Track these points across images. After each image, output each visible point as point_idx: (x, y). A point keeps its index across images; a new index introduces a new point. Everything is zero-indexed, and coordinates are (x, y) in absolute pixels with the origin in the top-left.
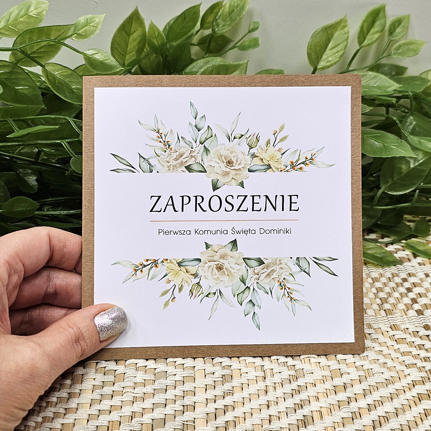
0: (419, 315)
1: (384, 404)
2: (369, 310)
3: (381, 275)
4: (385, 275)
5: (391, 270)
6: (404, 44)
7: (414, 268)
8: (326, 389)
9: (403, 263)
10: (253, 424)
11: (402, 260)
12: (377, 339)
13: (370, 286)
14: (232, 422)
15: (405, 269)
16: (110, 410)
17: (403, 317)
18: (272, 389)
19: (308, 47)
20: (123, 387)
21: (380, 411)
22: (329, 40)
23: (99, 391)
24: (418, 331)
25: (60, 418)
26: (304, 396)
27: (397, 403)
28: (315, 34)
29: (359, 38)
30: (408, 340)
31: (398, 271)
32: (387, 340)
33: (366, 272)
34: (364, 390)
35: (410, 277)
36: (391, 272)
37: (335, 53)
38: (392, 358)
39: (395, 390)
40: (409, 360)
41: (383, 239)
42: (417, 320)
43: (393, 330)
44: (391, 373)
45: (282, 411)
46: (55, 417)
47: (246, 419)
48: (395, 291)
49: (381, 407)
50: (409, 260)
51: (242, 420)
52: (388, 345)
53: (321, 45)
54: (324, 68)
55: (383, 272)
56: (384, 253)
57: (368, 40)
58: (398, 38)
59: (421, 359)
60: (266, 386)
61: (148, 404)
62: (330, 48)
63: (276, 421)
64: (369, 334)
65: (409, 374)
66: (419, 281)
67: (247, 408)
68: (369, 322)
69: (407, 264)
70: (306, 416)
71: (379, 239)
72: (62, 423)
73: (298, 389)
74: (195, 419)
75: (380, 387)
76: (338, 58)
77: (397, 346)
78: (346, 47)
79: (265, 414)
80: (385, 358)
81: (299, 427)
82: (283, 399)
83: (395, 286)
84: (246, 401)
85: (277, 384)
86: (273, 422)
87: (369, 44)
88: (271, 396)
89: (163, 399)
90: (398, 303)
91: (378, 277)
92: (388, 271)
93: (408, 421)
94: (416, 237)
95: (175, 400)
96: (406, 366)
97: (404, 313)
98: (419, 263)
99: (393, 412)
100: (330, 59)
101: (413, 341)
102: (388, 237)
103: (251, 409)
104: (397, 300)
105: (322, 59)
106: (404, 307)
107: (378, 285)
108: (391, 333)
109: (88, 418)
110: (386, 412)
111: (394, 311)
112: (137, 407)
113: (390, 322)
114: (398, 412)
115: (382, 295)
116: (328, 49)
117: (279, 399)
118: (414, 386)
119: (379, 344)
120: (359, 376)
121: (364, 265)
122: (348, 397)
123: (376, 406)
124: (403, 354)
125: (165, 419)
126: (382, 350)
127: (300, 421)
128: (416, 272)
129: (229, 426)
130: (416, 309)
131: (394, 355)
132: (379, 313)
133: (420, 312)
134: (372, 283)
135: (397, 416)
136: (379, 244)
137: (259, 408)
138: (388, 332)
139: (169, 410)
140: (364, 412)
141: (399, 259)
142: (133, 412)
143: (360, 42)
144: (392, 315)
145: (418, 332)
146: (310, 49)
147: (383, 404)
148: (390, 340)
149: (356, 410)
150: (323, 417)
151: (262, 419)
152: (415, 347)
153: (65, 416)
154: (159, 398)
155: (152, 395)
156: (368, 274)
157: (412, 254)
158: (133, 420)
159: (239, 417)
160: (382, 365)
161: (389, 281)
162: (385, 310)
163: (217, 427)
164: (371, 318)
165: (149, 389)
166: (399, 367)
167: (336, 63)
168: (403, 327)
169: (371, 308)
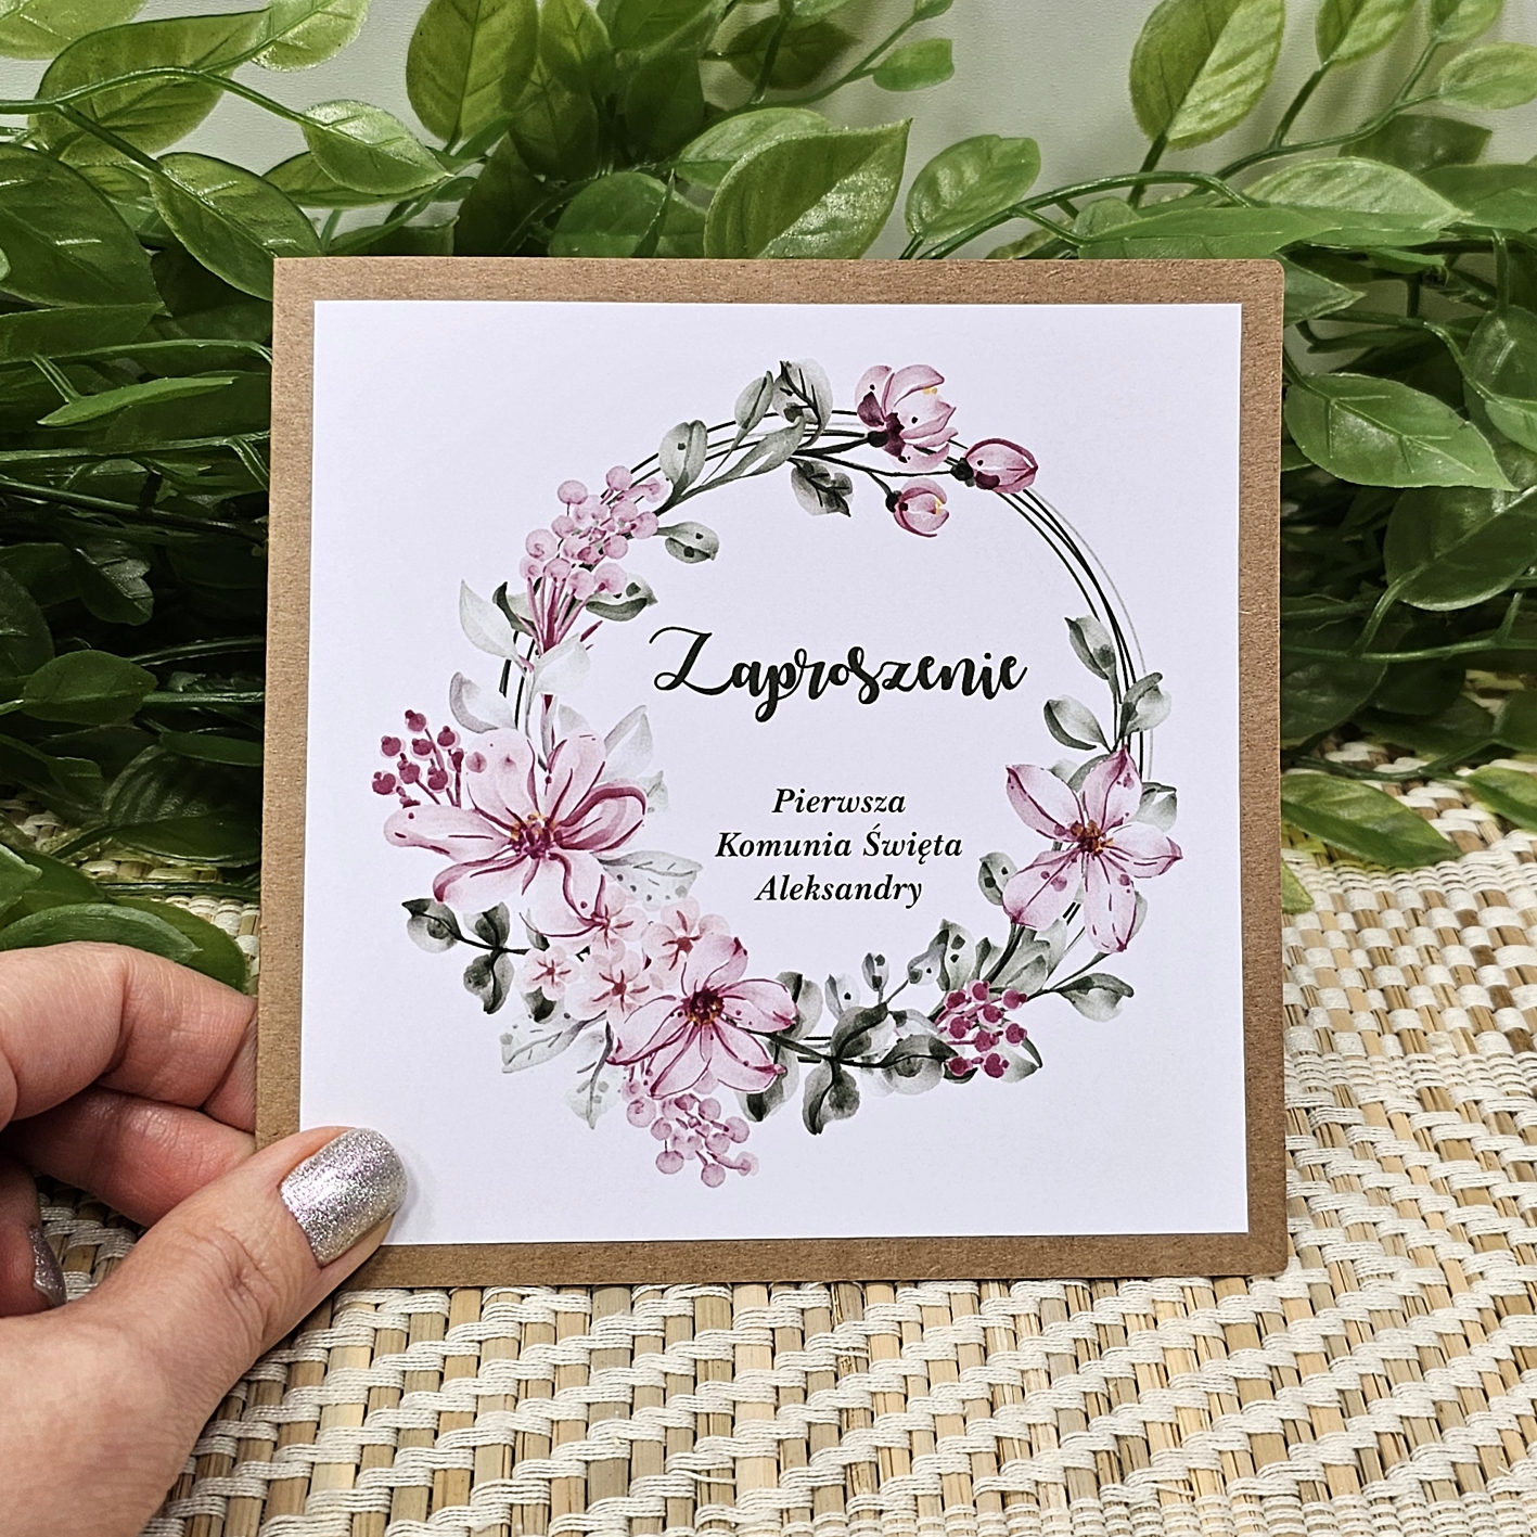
0: (1517, 1049)
1: (1394, 1388)
2: (1345, 1035)
3: (1386, 901)
4: (1400, 899)
5: (1421, 881)
6: (1486, 58)
7: (1500, 872)
8: (1195, 1336)
9: (1464, 854)
10: (940, 1475)
11: (1461, 843)
12: (1372, 1143)
13: (1349, 941)
14: (866, 1466)
15: (1470, 876)
16: (435, 1427)
17: (1462, 1059)
18: (1005, 1342)
19: (1133, 61)
20: (480, 1342)
21: (1383, 1415)
22: (1211, 37)
23: (394, 1357)
24: (1513, 1110)
25: (258, 1458)
26: (1115, 1363)
27: (1440, 1382)
28: (1159, 15)
29: (1322, 29)
30: (1479, 1146)
31: (1445, 884)
32: (1407, 1147)
33: (1334, 890)
34: (1325, 1337)
35: (1488, 905)
36: (1420, 889)
37: (1233, 86)
38: (1424, 1212)
39: (1435, 1337)
40: (1482, 1219)
41: (1392, 761)
42: (1512, 1070)
43: (1425, 1110)
44: (1420, 1271)
45: (1042, 1422)
46: (242, 1456)
47: (914, 1454)
48: (1433, 963)
49: (1386, 1400)
50: (1484, 842)
51: (900, 1458)
52: (1410, 1164)
53: (1181, 56)
54: (1190, 141)
55: (1392, 890)
56: (1396, 816)
57: (1356, 39)
58: (1464, 35)
59: (1523, 1216)
60: (984, 1329)
61: (567, 1404)
62: (1214, 66)
63: (1019, 1461)
64: (1342, 1125)
65: (1481, 1273)
66: (1518, 923)
67: (918, 1414)
68: (1342, 1082)
69: (1475, 857)
70: (1124, 1437)
71: (1378, 762)
72: (268, 1478)
73: (1096, 1338)
74: (734, 1459)
75: (1381, 1325)
76: (1245, 103)
77: (1439, 1169)
78: (1273, 61)
79: (980, 1435)
80: (1401, 1217)
81: (1102, 1480)
82: (1044, 1377)
83: (1433, 941)
84: (916, 1386)
85: (1022, 1322)
86: (1009, 1464)
87: (1358, 55)
88: (1002, 1368)
89: (622, 1388)
90: (1444, 1006)
91: (1375, 907)
92: (1412, 886)
93: (1477, 1448)
94: (1508, 754)
95: (665, 1390)
96: (1471, 1242)
97: (1464, 1044)
98: (1518, 854)
99: (1425, 1415)
100: (1216, 106)
101: (1497, 1149)
102: (1412, 754)
103: (934, 1416)
104: (1442, 995)
105: (1183, 107)
106: (1464, 1022)
107: (1376, 938)
108: (1422, 1119)
109: (357, 1461)
110: (1401, 1417)
111: (1430, 1035)
112: (531, 1416)
113: (1415, 1077)
114: (1442, 1417)
115: (1389, 976)
116: (1207, 68)
117: (1031, 1376)
118: (1499, 1317)
119: (1378, 1161)
120: (1309, 1285)
121: (1326, 861)
122: (1270, 1367)
123: (1368, 1398)
124: (1461, 1198)
125: (630, 1461)
126: (1388, 1186)
127: (1105, 1455)
128: (1509, 886)
129: (856, 1484)
130: (1507, 1029)
131: (1431, 1202)
132: (1379, 1044)
133: (1518, 1040)
134: (1352, 931)
135: (1441, 1431)
136: (1377, 785)
137: (960, 1412)
138: (1408, 1115)
139: (645, 1425)
140: (1328, 1419)
141: (1447, 838)
142: (516, 1432)
143: (1328, 46)
144: (1422, 1051)
145: (1512, 1114)
146: (1143, 69)
147: (1390, 1388)
148: (1417, 1148)
149: (1299, 1414)
150: (1184, 1438)
151: (971, 1451)
152: (1504, 1169)
153: (277, 1454)
154: (609, 1384)
155: (582, 1371)
156: (1340, 896)
157: (1493, 819)
158: (517, 1465)
159: (890, 1449)
160: (1388, 1242)
161: (1414, 923)
162: (1397, 1034)
163: (813, 1490)
164: (1349, 1063)
165: (570, 1349)
166: (1451, 1249)
167: (1233, 122)
168: (1461, 1095)
169: (1350, 1028)
